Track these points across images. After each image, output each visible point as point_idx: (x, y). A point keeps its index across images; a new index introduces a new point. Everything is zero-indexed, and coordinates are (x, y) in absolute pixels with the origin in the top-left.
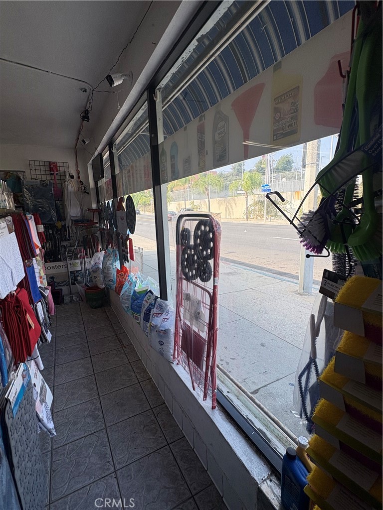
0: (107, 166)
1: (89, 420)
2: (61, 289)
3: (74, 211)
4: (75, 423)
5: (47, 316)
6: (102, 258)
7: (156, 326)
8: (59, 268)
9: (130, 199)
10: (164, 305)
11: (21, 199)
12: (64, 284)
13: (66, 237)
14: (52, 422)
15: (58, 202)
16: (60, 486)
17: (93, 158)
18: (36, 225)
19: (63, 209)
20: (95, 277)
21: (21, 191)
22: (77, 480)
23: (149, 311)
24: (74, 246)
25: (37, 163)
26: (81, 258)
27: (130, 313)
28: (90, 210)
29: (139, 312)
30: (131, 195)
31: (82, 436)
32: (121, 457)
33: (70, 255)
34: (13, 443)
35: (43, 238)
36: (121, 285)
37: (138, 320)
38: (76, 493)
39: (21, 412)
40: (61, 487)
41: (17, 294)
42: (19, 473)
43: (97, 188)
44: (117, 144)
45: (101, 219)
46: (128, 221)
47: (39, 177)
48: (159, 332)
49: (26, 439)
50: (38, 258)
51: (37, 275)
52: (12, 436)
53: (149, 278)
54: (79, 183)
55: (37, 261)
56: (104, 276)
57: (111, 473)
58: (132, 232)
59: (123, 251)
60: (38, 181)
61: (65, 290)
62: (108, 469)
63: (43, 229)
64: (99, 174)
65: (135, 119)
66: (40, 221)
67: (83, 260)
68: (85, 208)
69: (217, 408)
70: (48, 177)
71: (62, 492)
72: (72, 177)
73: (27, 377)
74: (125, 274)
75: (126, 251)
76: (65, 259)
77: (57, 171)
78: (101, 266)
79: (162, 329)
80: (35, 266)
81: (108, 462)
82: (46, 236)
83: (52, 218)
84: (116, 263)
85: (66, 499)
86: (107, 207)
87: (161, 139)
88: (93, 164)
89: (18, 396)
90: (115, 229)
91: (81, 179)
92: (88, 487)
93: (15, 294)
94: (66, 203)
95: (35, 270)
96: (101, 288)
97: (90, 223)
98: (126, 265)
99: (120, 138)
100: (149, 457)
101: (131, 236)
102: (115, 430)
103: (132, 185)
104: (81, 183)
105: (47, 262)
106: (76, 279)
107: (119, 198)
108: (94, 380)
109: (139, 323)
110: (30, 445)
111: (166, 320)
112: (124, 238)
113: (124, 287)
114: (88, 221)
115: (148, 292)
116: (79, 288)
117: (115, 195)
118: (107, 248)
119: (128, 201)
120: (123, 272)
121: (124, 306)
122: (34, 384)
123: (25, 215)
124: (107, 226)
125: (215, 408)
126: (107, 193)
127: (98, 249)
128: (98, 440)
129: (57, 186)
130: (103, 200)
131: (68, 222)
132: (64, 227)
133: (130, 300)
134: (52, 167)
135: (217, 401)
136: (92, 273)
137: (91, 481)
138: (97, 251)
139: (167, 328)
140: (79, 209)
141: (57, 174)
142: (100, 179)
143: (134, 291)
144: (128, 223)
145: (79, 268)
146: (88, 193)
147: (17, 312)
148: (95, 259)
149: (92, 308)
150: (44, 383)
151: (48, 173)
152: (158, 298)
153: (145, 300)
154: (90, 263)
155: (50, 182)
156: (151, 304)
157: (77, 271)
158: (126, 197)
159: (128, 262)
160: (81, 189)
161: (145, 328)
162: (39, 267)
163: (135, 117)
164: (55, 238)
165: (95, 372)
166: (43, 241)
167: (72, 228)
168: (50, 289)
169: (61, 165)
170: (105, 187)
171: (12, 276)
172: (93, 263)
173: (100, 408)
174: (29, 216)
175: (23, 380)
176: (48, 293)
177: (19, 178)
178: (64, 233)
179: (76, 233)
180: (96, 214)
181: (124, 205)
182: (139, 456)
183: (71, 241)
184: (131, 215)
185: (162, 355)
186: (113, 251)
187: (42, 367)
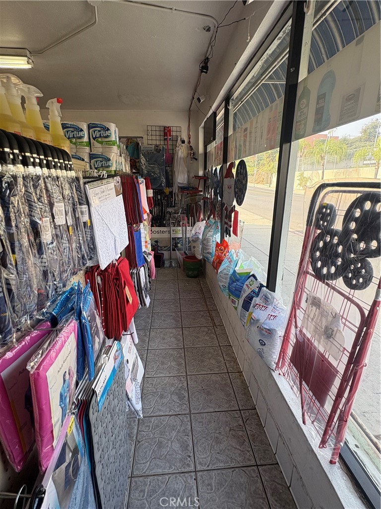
0: (220, 127)
1: (175, 398)
2: (163, 254)
3: (181, 178)
4: (162, 397)
5: (148, 281)
6: (203, 228)
7: (258, 320)
8: (163, 233)
9: (242, 164)
10: (270, 297)
11: (138, 164)
12: (166, 249)
13: (172, 204)
14: (140, 402)
15: (168, 168)
16: (142, 462)
17: (206, 119)
18: (147, 189)
19: (172, 176)
20: (194, 247)
21: (138, 157)
22: (158, 463)
23: (249, 299)
24: (178, 213)
25: (154, 128)
26: (183, 226)
27: (226, 293)
28: (197, 177)
29: (238, 297)
30: (245, 159)
31: (167, 414)
32: (203, 457)
33: (173, 221)
34: (95, 439)
35: (151, 203)
36: (219, 261)
37: (235, 304)
38: (156, 477)
39: (108, 400)
40: (144, 463)
41: (118, 264)
42: (101, 466)
43: (205, 153)
44: (234, 98)
45: (206, 187)
46: (237, 190)
47: (154, 142)
48: (261, 329)
49: (112, 426)
50: (145, 223)
51: (143, 240)
52: (95, 432)
53: (253, 259)
54: (189, 148)
55: (144, 226)
56: (203, 247)
57: (191, 472)
58: (240, 203)
59: (226, 223)
60: (153, 146)
61: (166, 254)
62: (188, 465)
63: (152, 194)
64: (210, 136)
65: (265, 57)
66: (150, 185)
67: (184, 228)
68: (192, 175)
69: (337, 464)
70: (162, 142)
71: (143, 469)
72: (183, 142)
73: (120, 357)
74: (225, 249)
75: (229, 223)
76: (169, 225)
77: (170, 136)
78: (201, 237)
79: (265, 327)
80: (142, 231)
81: (189, 456)
82: (155, 201)
83: (161, 184)
84: (217, 236)
85: (146, 480)
86: (214, 174)
87: (303, 73)
88: (204, 128)
89: (107, 383)
90: (219, 199)
91: (191, 144)
92: (167, 477)
93: (117, 264)
94: (175, 169)
95: (142, 234)
96: (199, 259)
97: (195, 190)
98: (227, 239)
99: (240, 90)
100: (233, 471)
101: (237, 208)
102: (199, 420)
103: (247, 147)
104: (191, 148)
105: (154, 226)
106: (176, 246)
107: (228, 164)
108: (183, 354)
109: (236, 308)
110: (116, 432)
111: (272, 318)
112: (229, 209)
113: (223, 263)
114: (193, 188)
115: (252, 276)
116: (178, 254)
117: (225, 160)
118: (208, 219)
119: (239, 167)
120: (223, 246)
121: (221, 284)
122: (127, 360)
123: (137, 178)
124: (211, 194)
125: (335, 463)
126: (215, 158)
127: (199, 218)
128: (181, 426)
129: (168, 151)
130: (211, 167)
131: (175, 189)
132: (171, 193)
133: (229, 279)
134: (166, 131)
135: (341, 457)
136: (192, 242)
137: (171, 471)
138: (198, 221)
139: (272, 327)
140: (186, 176)
141: (170, 139)
142: (210, 142)
143: (235, 271)
144: (235, 193)
145: (180, 236)
146: (196, 159)
147: (116, 285)
148: (196, 228)
149: (188, 277)
150: (137, 358)
151: (162, 138)
152: (264, 286)
153: (247, 285)
154: (191, 232)
155: (163, 147)
156: (253, 291)
157: (178, 238)
158: (237, 162)
159: (230, 236)
160: (190, 155)
161: (242, 316)
162: (146, 232)
163: (265, 54)
164: (162, 203)
165: (185, 347)
166: (151, 206)
167: (177, 195)
168: (153, 255)
169: (174, 129)
170: (214, 153)
171: (115, 244)
172: (193, 232)
173: (187, 389)
174: (141, 180)
175: (115, 363)
176: (151, 259)
177: (138, 144)
178: (170, 200)
179: (181, 200)
180: (202, 182)
181: (234, 171)
182: (222, 465)
183: (176, 208)
184: (242, 182)
185: (262, 357)
186: (214, 223)
187: (137, 341)
